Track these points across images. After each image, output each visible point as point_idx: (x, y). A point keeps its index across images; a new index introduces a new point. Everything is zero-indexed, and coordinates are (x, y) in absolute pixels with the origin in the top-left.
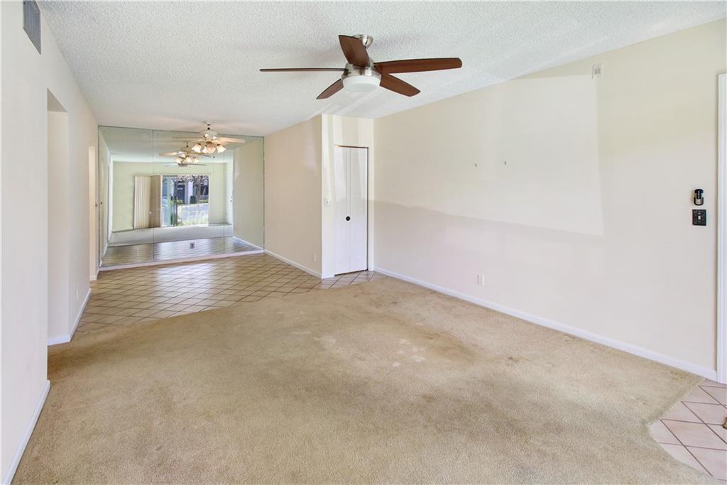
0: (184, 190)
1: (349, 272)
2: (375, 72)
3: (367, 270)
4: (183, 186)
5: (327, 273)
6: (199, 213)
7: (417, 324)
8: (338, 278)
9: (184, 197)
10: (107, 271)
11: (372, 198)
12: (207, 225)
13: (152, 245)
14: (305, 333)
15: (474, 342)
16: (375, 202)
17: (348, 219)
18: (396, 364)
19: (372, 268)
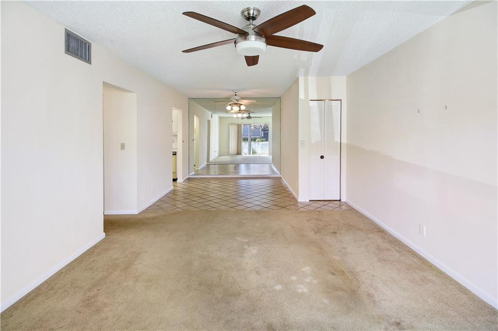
0: (268, 133)
1: (323, 199)
2: (258, 37)
3: (340, 200)
5: (303, 197)
6: (264, 147)
7: (334, 257)
8: (311, 202)
10: (193, 178)
11: (344, 141)
12: (268, 155)
13: (237, 166)
14: (244, 240)
15: (372, 291)
16: (347, 145)
17: (322, 157)
18: (279, 287)
19: (343, 200)
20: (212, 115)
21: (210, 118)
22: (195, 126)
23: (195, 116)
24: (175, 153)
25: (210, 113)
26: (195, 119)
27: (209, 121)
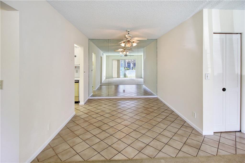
3: (240, 131)
4: (130, 64)
6: (133, 73)
9: (130, 67)
10: (92, 99)
12: (135, 78)
17: (224, 90)
20: (103, 53)
21: (102, 56)
22: (93, 61)
23: (93, 54)
24: (78, 81)
25: (102, 52)
26: (93, 55)
27: (101, 57)
